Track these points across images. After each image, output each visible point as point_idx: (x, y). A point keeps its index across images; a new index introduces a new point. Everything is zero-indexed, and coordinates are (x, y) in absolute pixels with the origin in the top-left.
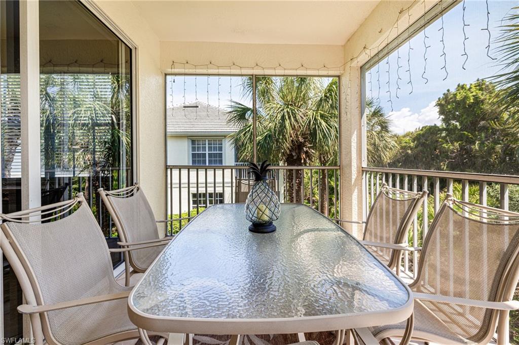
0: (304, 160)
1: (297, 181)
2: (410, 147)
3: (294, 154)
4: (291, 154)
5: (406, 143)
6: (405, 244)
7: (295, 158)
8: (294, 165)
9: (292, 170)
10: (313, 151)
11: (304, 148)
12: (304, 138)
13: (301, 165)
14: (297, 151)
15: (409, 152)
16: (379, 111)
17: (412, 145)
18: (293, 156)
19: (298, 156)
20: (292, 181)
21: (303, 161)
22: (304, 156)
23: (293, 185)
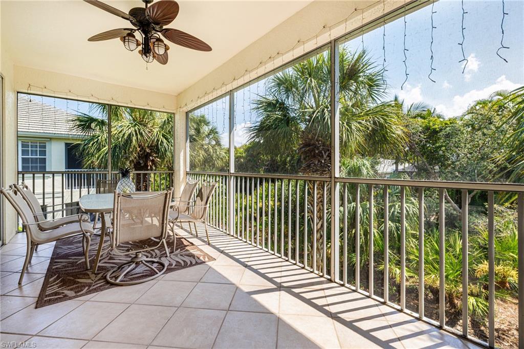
0: (151, 166)
1: (144, 184)
2: (243, 156)
3: (141, 162)
4: (139, 162)
5: (240, 153)
6: (191, 200)
7: (142, 165)
8: (142, 170)
9: (140, 174)
10: (158, 160)
11: (151, 157)
12: (150, 149)
13: (148, 170)
14: (144, 160)
15: (242, 160)
16: (215, 129)
17: (244, 155)
18: (141, 164)
19: (145, 164)
20: (139, 184)
21: (149, 168)
22: (150, 163)
23: (140, 187)
